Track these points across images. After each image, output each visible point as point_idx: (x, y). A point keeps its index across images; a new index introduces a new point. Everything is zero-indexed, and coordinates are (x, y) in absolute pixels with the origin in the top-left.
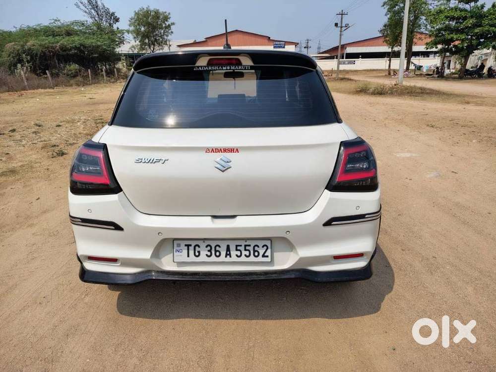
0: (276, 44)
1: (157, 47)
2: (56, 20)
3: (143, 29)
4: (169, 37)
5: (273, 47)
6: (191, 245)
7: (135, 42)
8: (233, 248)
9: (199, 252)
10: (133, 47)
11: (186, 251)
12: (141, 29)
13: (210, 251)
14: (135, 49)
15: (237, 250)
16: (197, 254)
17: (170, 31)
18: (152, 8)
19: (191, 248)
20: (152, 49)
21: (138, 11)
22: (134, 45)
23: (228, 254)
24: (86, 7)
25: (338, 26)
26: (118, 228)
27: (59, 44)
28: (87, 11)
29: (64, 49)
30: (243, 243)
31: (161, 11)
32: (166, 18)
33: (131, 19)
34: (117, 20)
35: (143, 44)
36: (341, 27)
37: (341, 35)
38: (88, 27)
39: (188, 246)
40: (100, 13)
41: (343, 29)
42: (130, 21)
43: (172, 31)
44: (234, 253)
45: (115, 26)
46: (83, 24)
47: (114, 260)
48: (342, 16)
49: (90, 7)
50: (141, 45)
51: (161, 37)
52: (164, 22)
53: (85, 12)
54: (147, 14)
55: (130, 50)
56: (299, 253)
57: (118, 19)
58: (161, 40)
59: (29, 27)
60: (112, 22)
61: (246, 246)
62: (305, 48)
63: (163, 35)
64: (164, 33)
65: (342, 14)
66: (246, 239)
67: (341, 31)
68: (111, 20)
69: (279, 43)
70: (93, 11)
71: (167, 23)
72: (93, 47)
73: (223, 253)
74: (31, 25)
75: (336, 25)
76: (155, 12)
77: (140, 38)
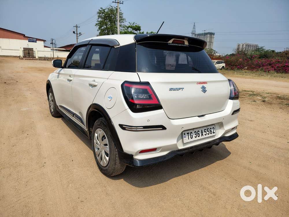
0: (30, 40)
5: (28, 41)
6: (189, 133)
8: (203, 131)
9: (192, 136)
11: (188, 136)
13: (196, 134)
15: (205, 132)
16: (192, 137)
19: (189, 134)
23: (202, 135)
25: (75, 33)
26: (164, 128)
30: (206, 128)
36: (77, 34)
37: (77, 38)
39: (188, 133)
41: (78, 35)
44: (204, 133)
47: (154, 150)
48: (77, 28)
56: (225, 129)
61: (207, 129)
62: (51, 43)
65: (77, 27)
66: (206, 126)
67: (77, 36)
69: (32, 39)
73: (201, 134)
75: (74, 32)
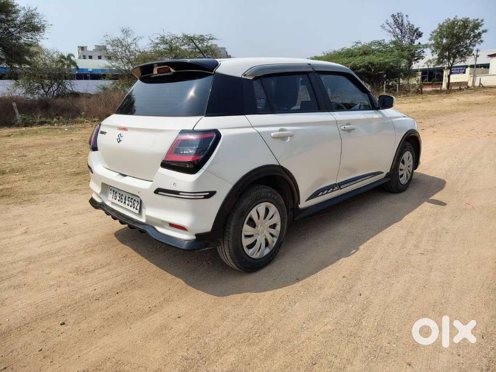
1: (458, 60)
2: (357, 43)
3: (445, 41)
4: (477, 46)
7: (433, 56)
10: (430, 61)
11: (113, 194)
12: (442, 42)
14: (431, 63)
17: (479, 40)
18: (460, 17)
20: (451, 62)
21: (443, 24)
22: (431, 59)
24: (391, 27)
27: (351, 64)
28: (392, 30)
29: (354, 68)
31: (471, 19)
32: (477, 26)
33: (433, 33)
34: (420, 35)
35: (441, 57)
38: (385, 46)
40: (403, 31)
42: (431, 35)
43: (482, 39)
45: (416, 42)
46: (380, 43)
49: (395, 26)
50: (439, 59)
51: (466, 48)
52: (473, 31)
53: (390, 32)
54: (452, 25)
55: (426, 65)
57: (422, 33)
58: (465, 51)
59: (334, 51)
60: (414, 38)
63: (469, 46)
64: (470, 43)
68: (413, 36)
70: (397, 29)
71: (477, 32)
72: (381, 64)
74: (336, 50)
76: (463, 21)
77: (439, 51)
